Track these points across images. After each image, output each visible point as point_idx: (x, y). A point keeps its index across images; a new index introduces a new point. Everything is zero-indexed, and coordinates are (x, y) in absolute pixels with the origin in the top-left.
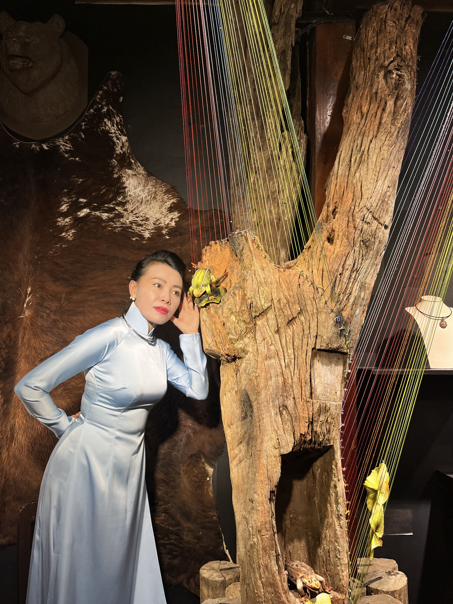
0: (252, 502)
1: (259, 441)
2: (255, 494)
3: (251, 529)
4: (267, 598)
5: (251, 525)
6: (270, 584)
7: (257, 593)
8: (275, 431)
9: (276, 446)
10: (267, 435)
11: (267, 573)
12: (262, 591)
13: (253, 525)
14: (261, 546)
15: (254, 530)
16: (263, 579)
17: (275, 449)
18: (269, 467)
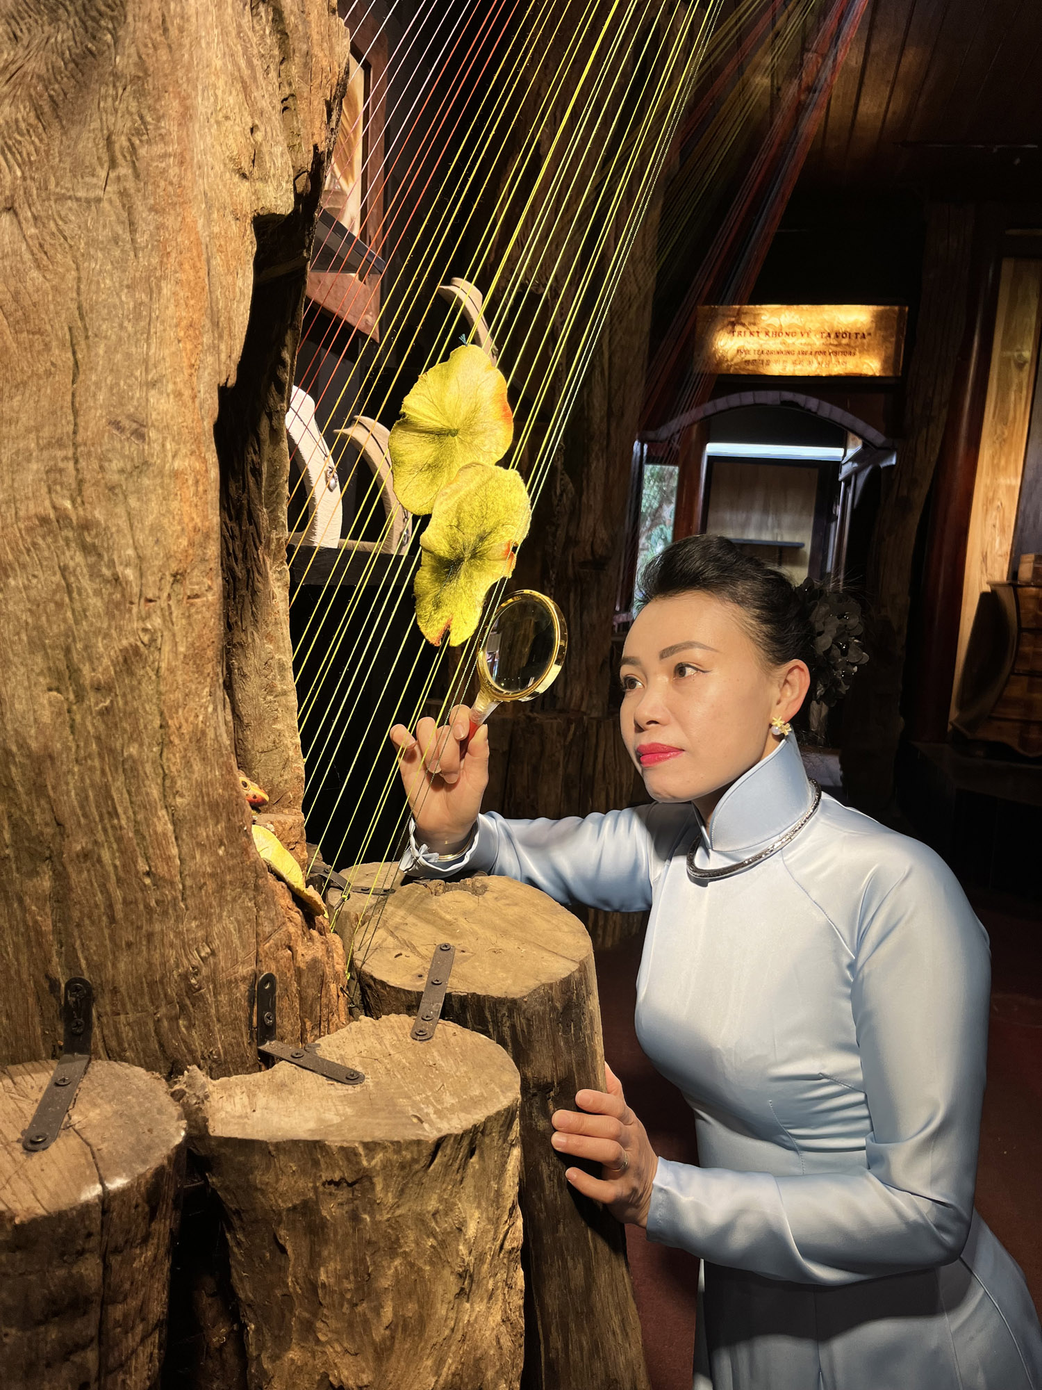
0: (141, 437)
1: (172, 106)
2: (153, 392)
3: (130, 573)
4: (193, 875)
5: (130, 552)
6: (214, 807)
7: (148, 874)
8: (239, 86)
9: (246, 165)
10: (203, 91)
11: (197, 766)
12: (175, 851)
13: (148, 552)
14: (182, 649)
15: (151, 579)
16: (179, 800)
17: (236, 178)
18: (217, 261)
